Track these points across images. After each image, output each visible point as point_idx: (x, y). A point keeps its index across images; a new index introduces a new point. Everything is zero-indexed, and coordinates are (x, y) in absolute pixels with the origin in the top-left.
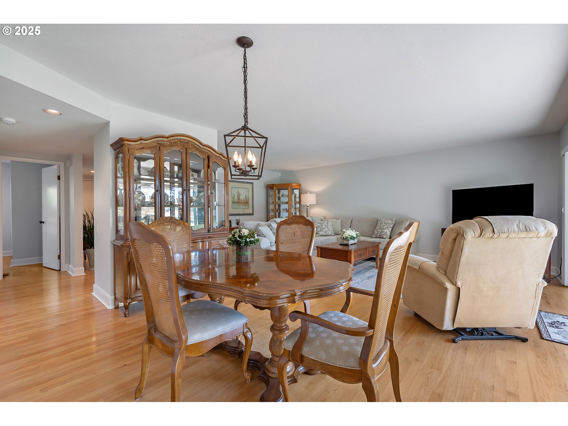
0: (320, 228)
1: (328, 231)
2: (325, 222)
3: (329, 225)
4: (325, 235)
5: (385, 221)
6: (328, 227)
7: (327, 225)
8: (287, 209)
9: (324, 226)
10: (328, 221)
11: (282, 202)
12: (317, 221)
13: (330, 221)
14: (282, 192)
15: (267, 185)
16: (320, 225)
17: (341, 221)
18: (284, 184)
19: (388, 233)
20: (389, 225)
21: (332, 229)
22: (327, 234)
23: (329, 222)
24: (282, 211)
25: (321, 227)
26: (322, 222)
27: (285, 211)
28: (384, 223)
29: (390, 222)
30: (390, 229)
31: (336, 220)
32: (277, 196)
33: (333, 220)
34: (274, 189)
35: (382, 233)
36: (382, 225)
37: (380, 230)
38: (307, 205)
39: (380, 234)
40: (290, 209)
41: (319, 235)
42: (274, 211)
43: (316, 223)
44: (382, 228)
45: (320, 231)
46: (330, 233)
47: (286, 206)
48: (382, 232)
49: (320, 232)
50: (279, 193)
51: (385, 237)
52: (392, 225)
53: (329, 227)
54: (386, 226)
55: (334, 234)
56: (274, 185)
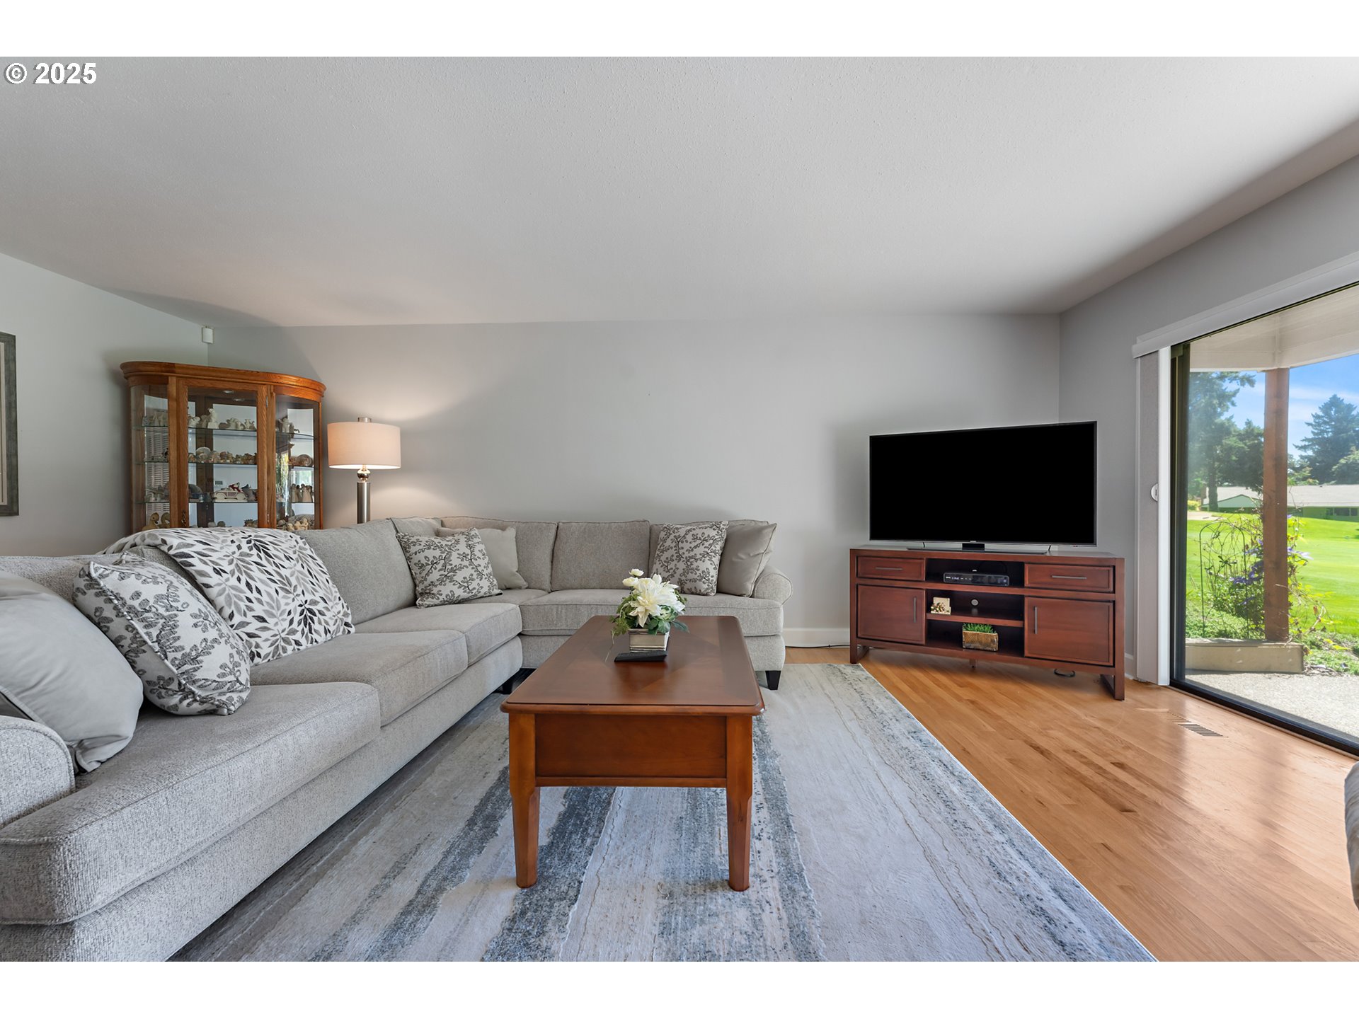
0: (439, 567)
1: (478, 581)
2: (457, 542)
3: (476, 552)
4: (465, 595)
5: (694, 532)
6: (476, 563)
7: (468, 552)
8: (254, 486)
9: (455, 561)
10: (469, 538)
11: (224, 456)
12: (424, 539)
13: (476, 536)
14: (219, 413)
15: (124, 366)
16: (437, 553)
17: (516, 536)
18: (230, 371)
19: (711, 574)
20: (711, 545)
21: (490, 569)
22: (471, 591)
23: (476, 540)
24: (219, 498)
25: (444, 565)
26: (444, 543)
27: (241, 497)
28: (689, 537)
29: (713, 533)
30: (716, 560)
31: (499, 531)
32: (194, 422)
33: (487, 531)
34: (173, 389)
35: (690, 576)
36: (686, 546)
37: (682, 566)
38: (360, 472)
39: (683, 578)
40: (271, 489)
41: (435, 601)
42: (174, 494)
43: (417, 548)
44: (687, 554)
45: (441, 582)
46: (485, 584)
47: (248, 477)
48: (689, 569)
49: (439, 588)
50: (203, 412)
51: (704, 587)
52: (719, 543)
53: (479, 562)
54: (701, 549)
55: (499, 591)
56: (170, 367)
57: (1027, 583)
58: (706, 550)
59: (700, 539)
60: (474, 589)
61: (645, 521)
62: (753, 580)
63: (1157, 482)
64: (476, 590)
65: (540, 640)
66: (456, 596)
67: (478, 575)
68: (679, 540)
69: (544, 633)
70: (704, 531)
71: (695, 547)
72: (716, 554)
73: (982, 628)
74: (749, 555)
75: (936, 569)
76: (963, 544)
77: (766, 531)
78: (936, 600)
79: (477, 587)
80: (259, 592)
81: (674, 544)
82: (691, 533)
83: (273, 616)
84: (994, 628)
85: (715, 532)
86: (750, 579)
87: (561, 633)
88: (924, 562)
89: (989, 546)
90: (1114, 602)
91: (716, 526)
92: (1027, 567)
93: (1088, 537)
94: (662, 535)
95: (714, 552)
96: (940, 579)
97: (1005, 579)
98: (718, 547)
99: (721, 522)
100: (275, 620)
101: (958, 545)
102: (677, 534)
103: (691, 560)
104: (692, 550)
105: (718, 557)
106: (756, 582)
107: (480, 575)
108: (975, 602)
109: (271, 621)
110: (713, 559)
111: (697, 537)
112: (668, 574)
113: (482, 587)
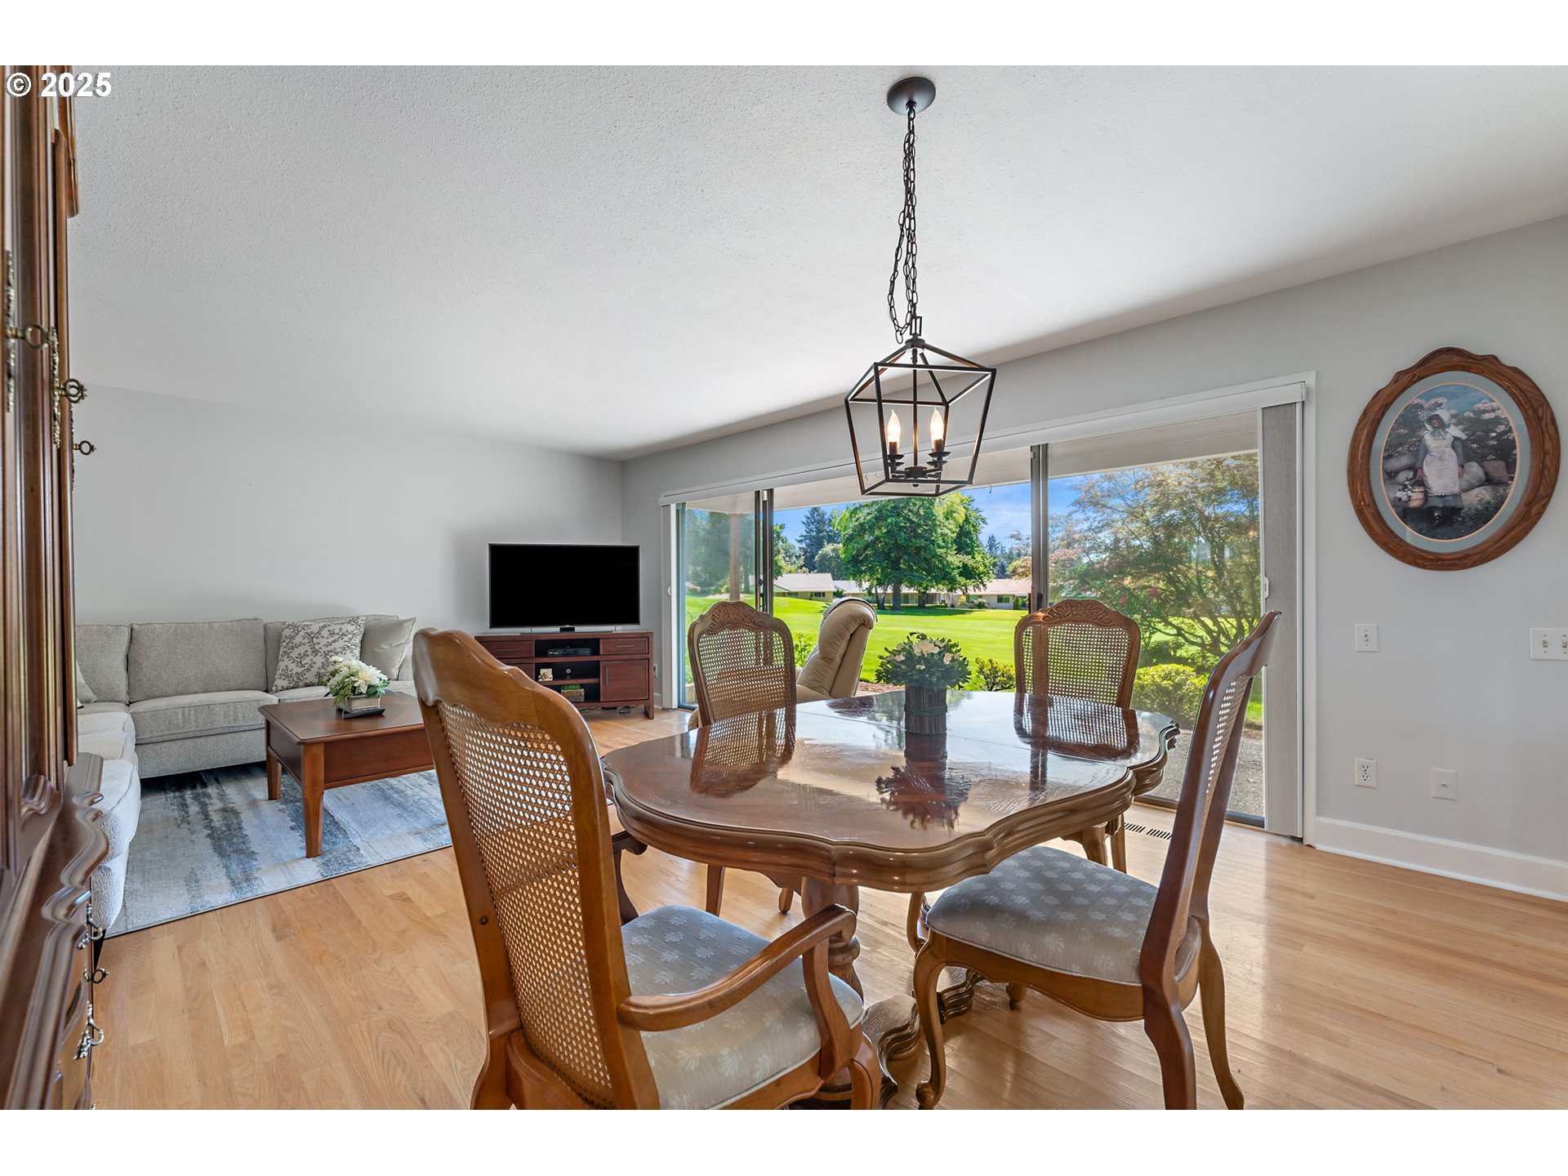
57: (601, 652)
58: (347, 643)
59: (338, 634)
61: (256, 619)
62: (397, 667)
63: (670, 585)
65: (159, 747)
68: (311, 637)
69: (166, 738)
70: (342, 626)
71: (334, 642)
72: (356, 646)
73: (574, 687)
74: (391, 645)
75: (543, 647)
76: (561, 629)
77: (407, 624)
78: (542, 671)
81: (306, 641)
82: (326, 629)
84: (582, 686)
85: (354, 627)
86: (395, 665)
87: (189, 735)
88: (534, 642)
89: (578, 629)
90: (648, 659)
91: (353, 621)
92: (601, 641)
93: (634, 619)
94: (287, 632)
95: (355, 645)
96: (545, 655)
97: (588, 651)
98: (358, 640)
99: (358, 618)
101: (557, 629)
102: (309, 631)
103: (330, 654)
104: (331, 645)
105: (359, 649)
106: (400, 668)
108: (568, 671)
110: (354, 651)
111: (334, 633)
112: (303, 669)
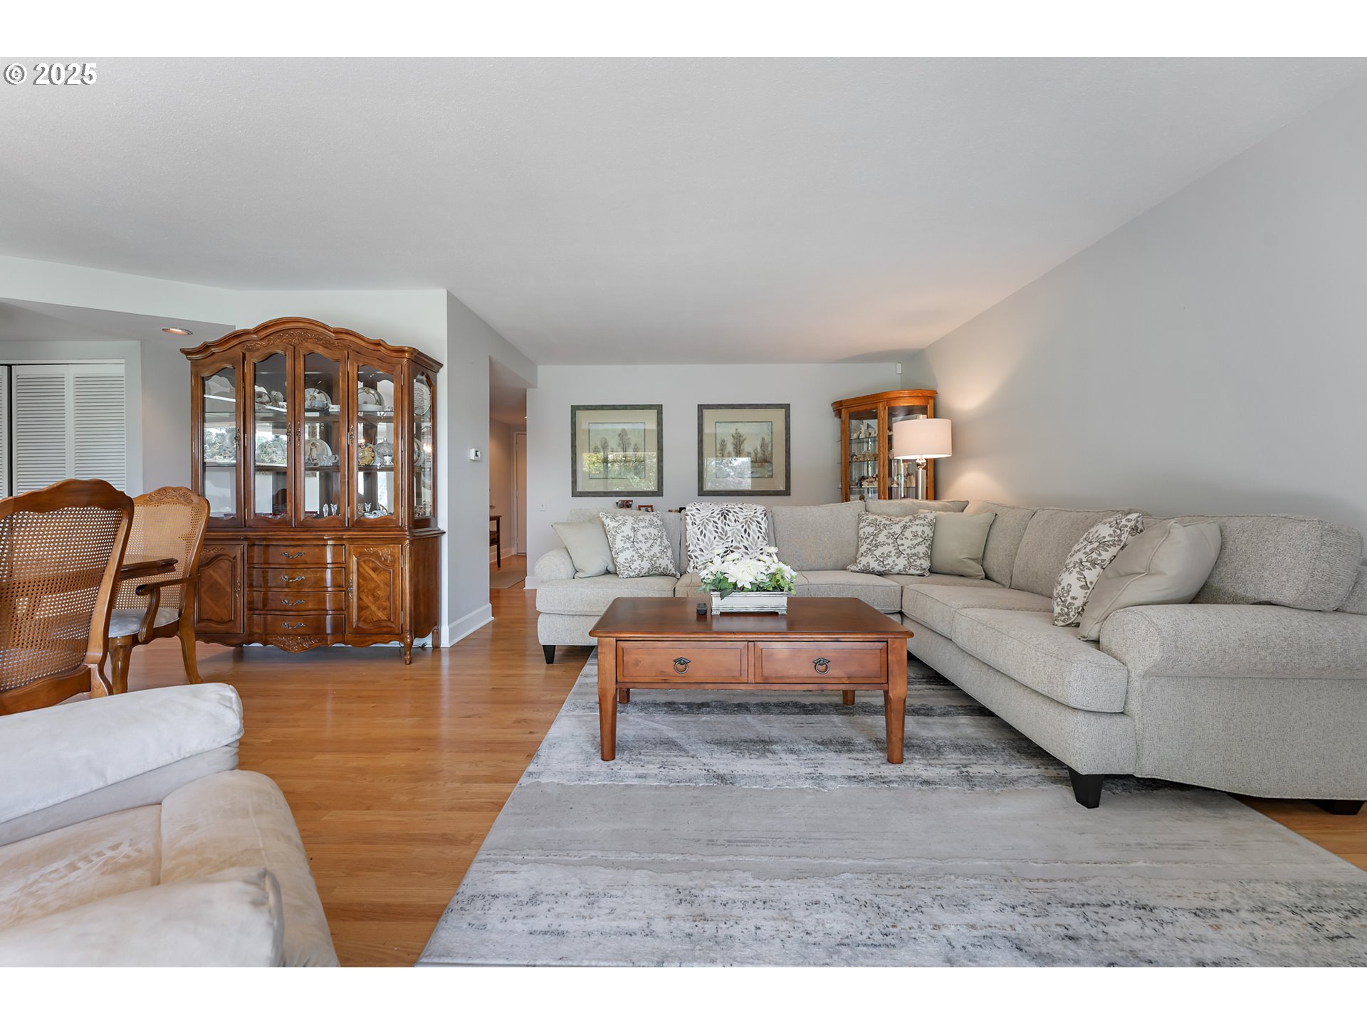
60: (889, 564)
64: (890, 566)
66: (871, 567)
67: (897, 553)
79: (892, 564)
80: (749, 536)
83: (752, 549)
100: (707, 552)
107: (899, 553)
109: (751, 551)
113: (896, 565)
